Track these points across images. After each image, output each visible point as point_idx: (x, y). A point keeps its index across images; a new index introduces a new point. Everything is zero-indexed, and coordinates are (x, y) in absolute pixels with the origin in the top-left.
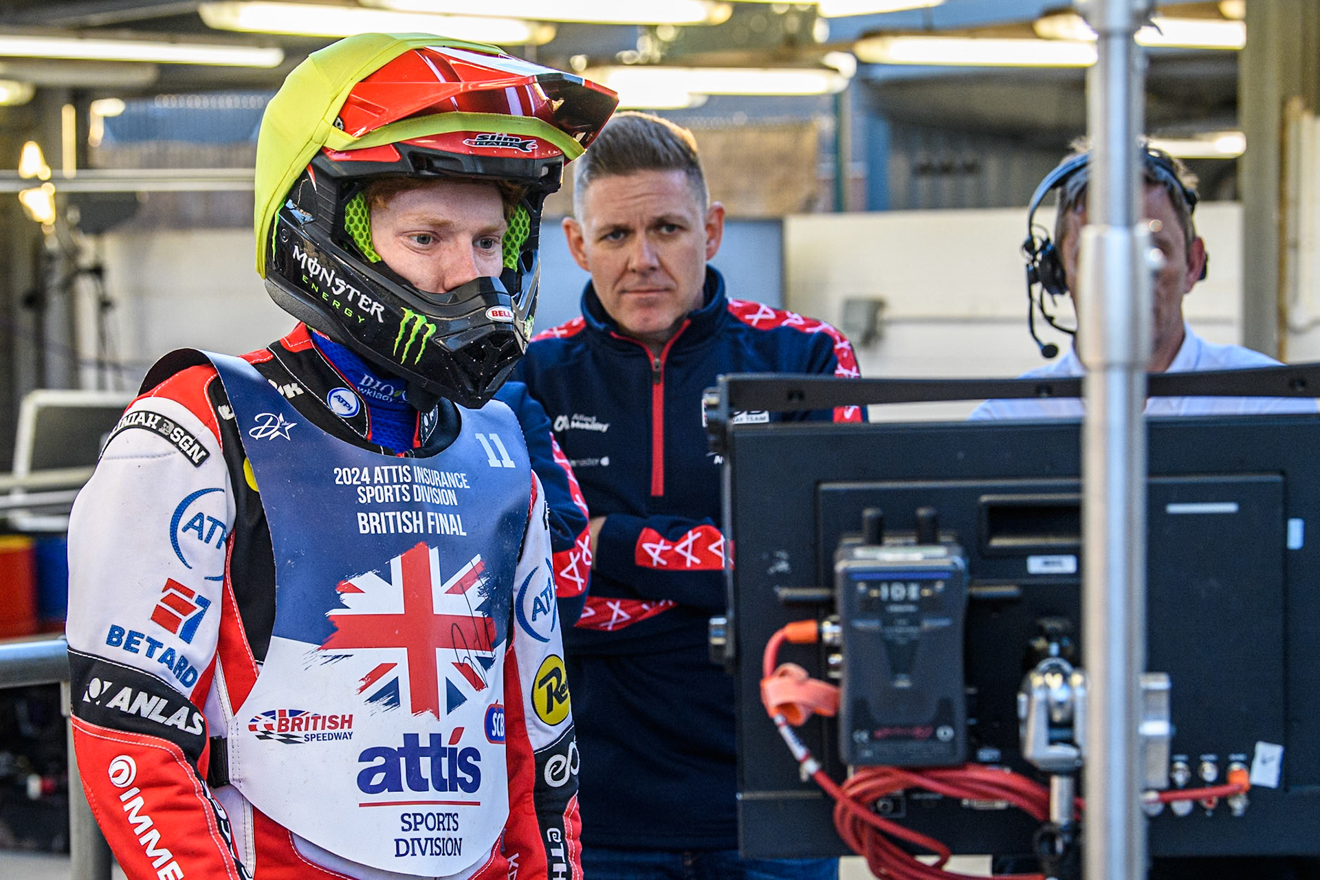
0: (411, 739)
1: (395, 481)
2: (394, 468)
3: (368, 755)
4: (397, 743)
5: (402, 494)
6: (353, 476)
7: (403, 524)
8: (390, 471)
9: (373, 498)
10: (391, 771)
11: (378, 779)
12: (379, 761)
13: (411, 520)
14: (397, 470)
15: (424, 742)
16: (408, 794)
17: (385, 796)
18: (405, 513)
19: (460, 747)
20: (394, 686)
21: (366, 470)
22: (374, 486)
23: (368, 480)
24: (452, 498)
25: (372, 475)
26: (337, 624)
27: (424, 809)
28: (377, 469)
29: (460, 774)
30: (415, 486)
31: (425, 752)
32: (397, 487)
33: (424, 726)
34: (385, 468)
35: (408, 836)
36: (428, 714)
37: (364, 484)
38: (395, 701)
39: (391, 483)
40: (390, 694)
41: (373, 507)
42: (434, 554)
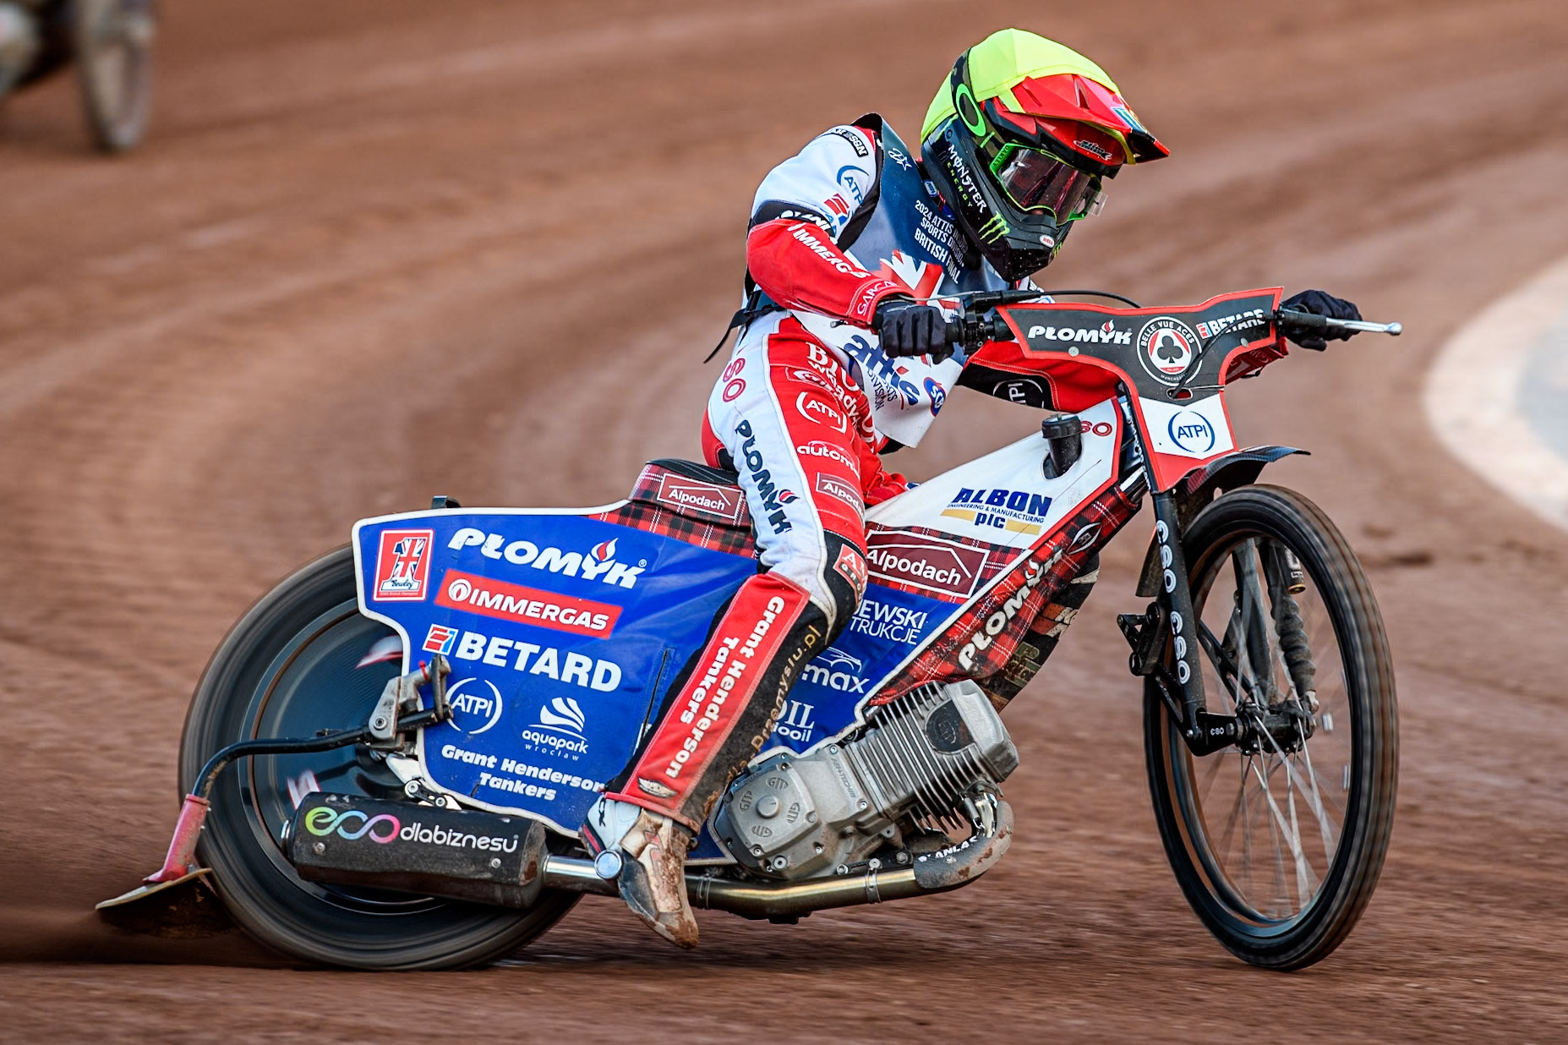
1: (942, 228)
2: (945, 222)
5: (942, 236)
6: (925, 211)
7: (935, 250)
8: (942, 223)
9: (928, 228)
13: (940, 252)
14: (946, 224)
18: (938, 247)
21: (931, 213)
22: (930, 221)
23: (930, 218)
25: (932, 217)
26: (882, 268)
28: (936, 217)
30: (951, 238)
32: (941, 232)
34: (940, 220)
37: (927, 218)
39: (939, 228)
41: (925, 231)
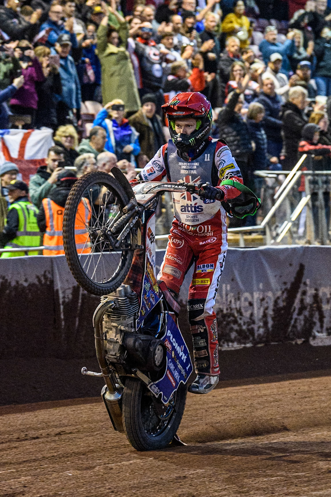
0: (187, 204)
3: (182, 206)
4: (186, 205)
7: (186, 172)
8: (185, 164)
9: (183, 168)
10: (185, 209)
11: (183, 210)
12: (183, 207)
15: (189, 205)
16: (187, 213)
17: (184, 213)
19: (197, 206)
20: (185, 196)
23: (183, 165)
24: (195, 167)
27: (189, 215)
29: (197, 209)
30: (187, 166)
31: (189, 207)
33: (189, 203)
35: (187, 219)
36: (189, 201)
38: (185, 199)
40: (184, 198)
42: (190, 177)
